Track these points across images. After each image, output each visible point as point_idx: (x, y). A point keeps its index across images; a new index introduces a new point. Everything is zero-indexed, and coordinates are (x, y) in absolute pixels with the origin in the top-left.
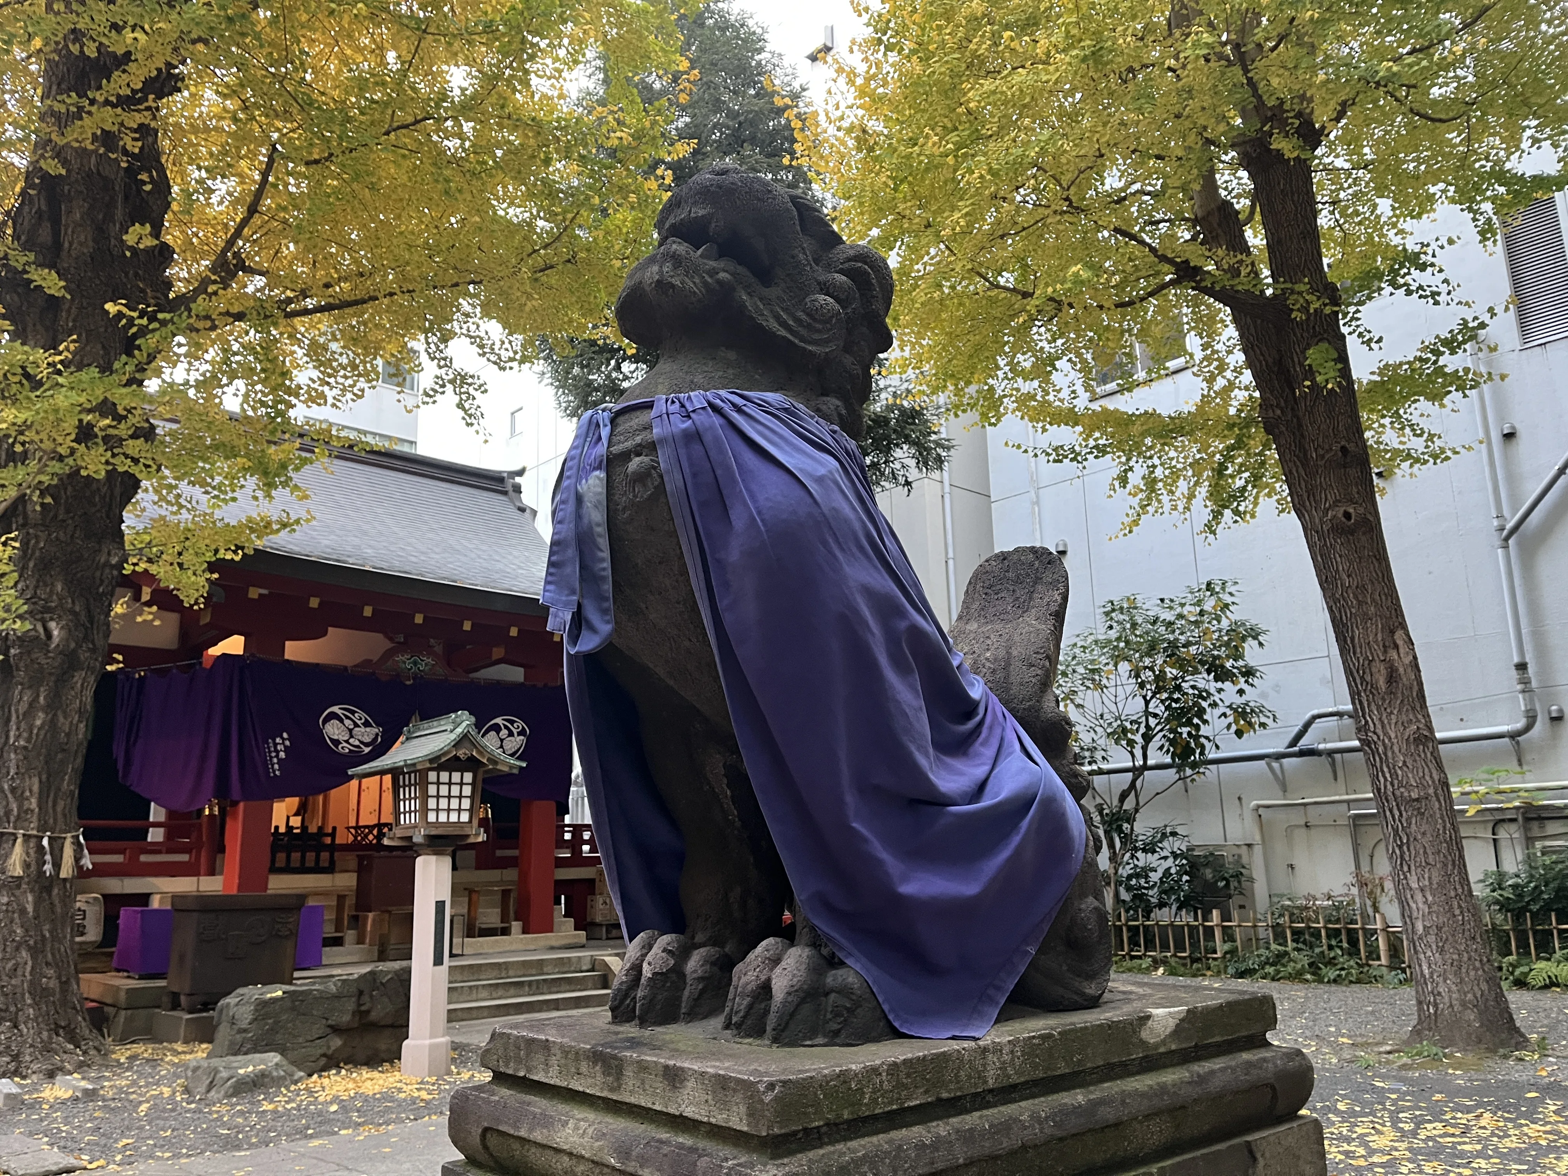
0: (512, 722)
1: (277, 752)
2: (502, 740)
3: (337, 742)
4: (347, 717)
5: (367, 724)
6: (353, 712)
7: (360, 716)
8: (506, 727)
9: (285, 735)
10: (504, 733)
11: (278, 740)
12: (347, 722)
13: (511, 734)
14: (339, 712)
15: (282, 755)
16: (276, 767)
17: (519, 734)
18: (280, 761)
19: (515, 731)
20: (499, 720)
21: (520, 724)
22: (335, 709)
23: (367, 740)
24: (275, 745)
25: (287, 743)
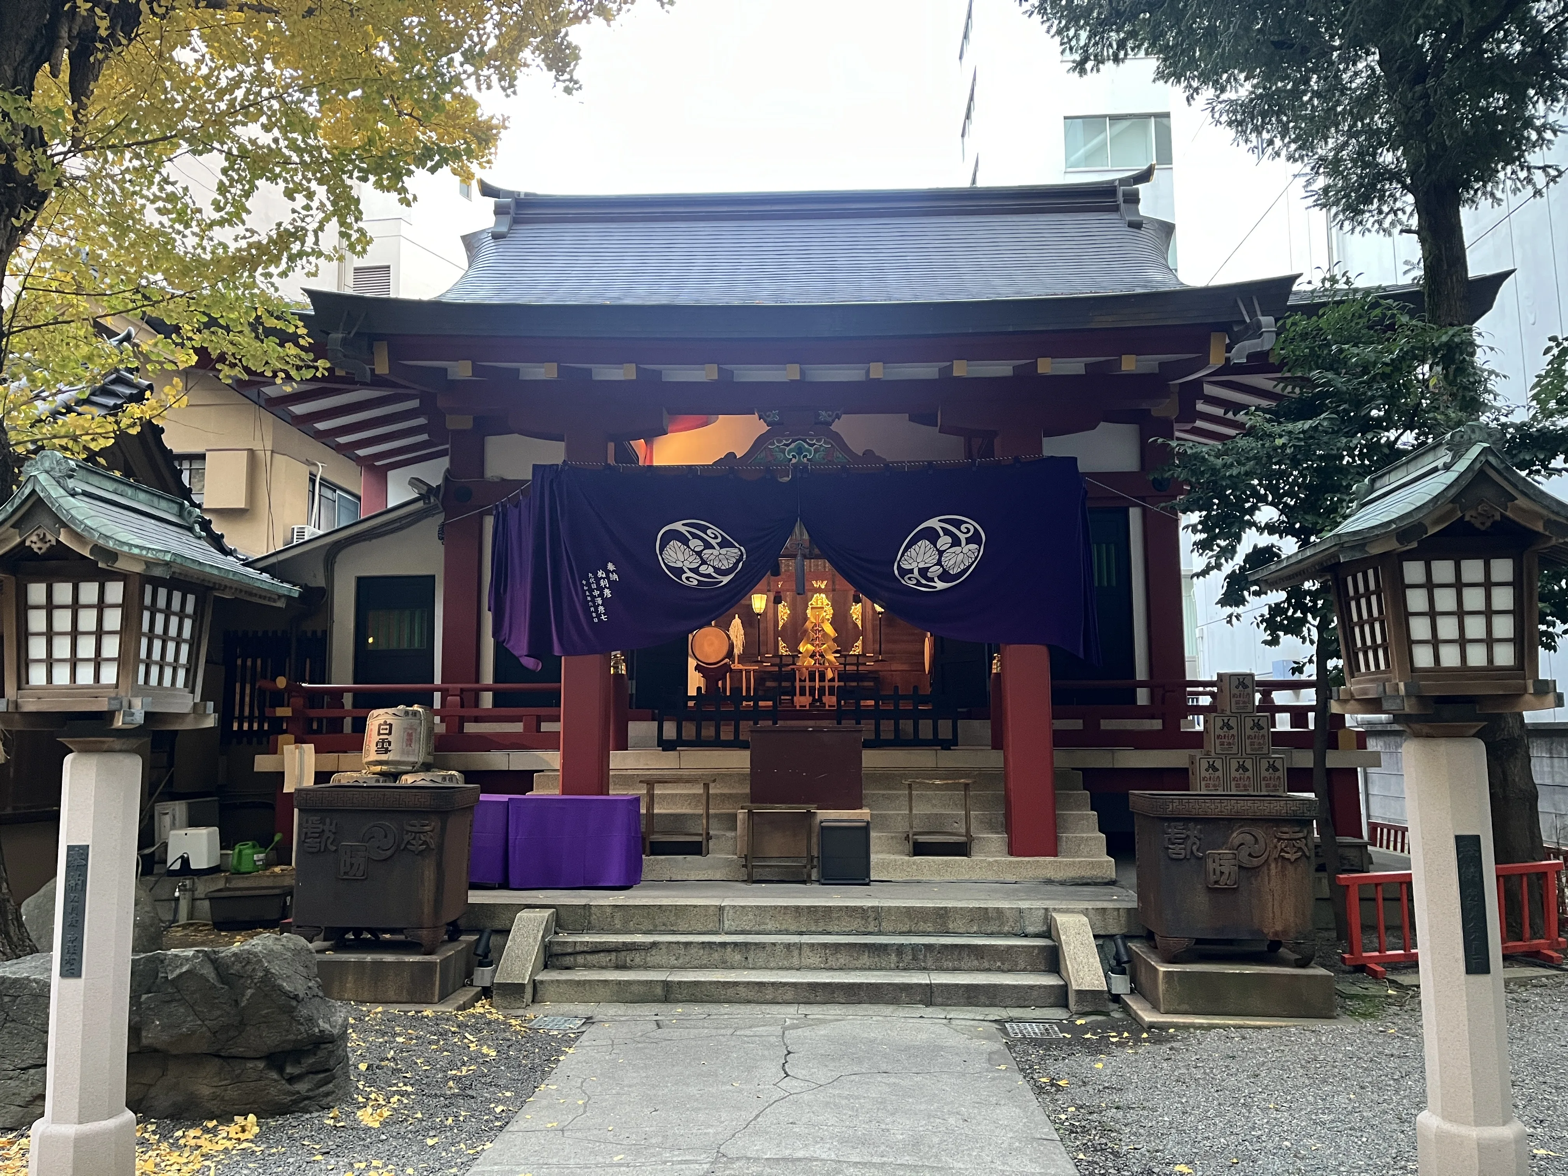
0: (957, 524)
1: (601, 589)
2: (941, 553)
3: (679, 572)
4: (695, 536)
5: (724, 544)
6: (704, 529)
7: (713, 533)
8: (947, 532)
9: (611, 567)
10: (944, 541)
11: (600, 574)
12: (695, 543)
13: (956, 542)
14: (684, 530)
15: (607, 593)
16: (601, 609)
17: (969, 541)
18: (605, 601)
19: (963, 537)
20: (934, 523)
21: (971, 525)
22: (678, 526)
23: (725, 565)
24: (598, 580)
25: (614, 577)
